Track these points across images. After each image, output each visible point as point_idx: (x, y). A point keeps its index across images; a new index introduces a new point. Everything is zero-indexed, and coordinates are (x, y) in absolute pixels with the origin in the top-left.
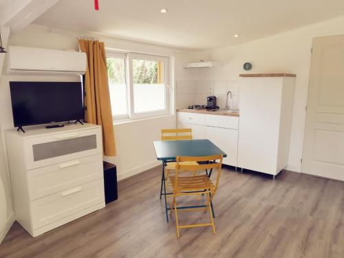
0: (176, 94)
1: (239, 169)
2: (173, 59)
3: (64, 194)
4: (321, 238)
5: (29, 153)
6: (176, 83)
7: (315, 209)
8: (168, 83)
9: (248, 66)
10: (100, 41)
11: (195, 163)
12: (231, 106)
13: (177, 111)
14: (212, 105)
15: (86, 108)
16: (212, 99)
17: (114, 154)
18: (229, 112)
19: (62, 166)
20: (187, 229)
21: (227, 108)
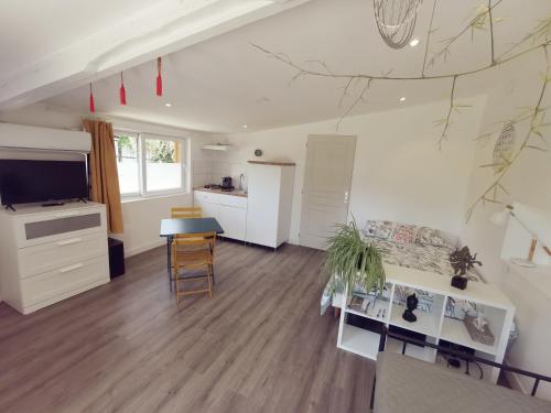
0: (193, 174)
1: (248, 243)
2: (189, 141)
3: (63, 270)
4: (294, 295)
5: (20, 232)
6: (193, 163)
7: (298, 273)
8: (184, 162)
9: (258, 153)
10: (108, 121)
11: (202, 239)
12: (244, 187)
13: (193, 189)
14: (227, 186)
15: (90, 187)
16: (228, 180)
17: (122, 231)
18: (242, 192)
19: (61, 243)
20: (190, 295)
21: (241, 189)
